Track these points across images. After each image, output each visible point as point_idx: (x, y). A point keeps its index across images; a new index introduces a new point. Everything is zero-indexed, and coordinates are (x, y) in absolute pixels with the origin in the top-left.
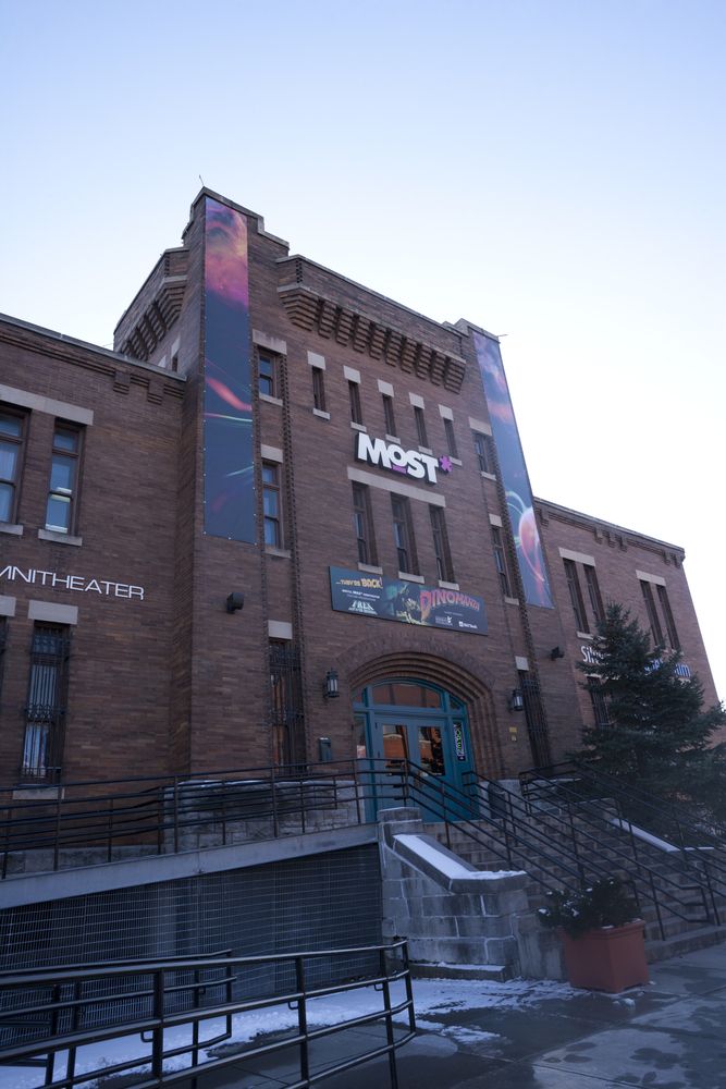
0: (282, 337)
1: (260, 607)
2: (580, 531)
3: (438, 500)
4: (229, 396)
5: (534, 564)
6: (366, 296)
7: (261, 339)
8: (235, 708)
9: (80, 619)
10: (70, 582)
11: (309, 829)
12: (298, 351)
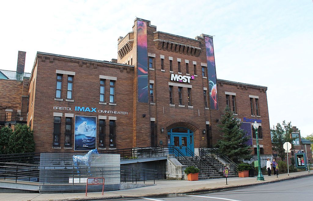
0: (154, 53)
1: (149, 116)
2: (232, 86)
3: (190, 86)
4: (143, 71)
5: (214, 99)
6: (175, 37)
7: (150, 55)
8: (144, 135)
9: (117, 119)
10: (115, 112)
11: (157, 156)
12: (158, 56)
